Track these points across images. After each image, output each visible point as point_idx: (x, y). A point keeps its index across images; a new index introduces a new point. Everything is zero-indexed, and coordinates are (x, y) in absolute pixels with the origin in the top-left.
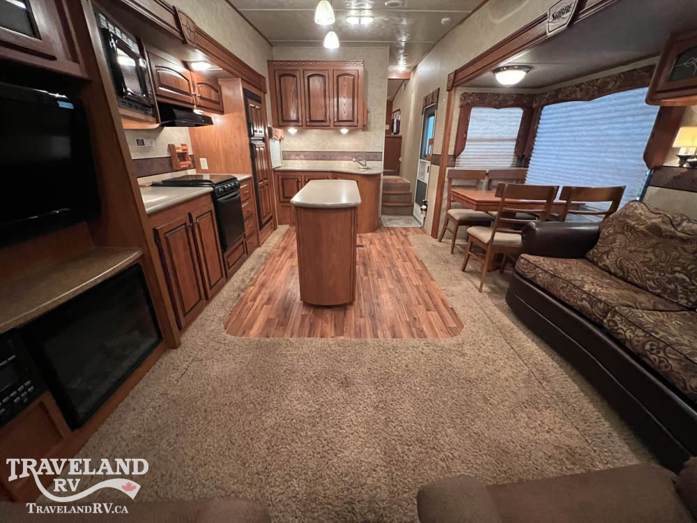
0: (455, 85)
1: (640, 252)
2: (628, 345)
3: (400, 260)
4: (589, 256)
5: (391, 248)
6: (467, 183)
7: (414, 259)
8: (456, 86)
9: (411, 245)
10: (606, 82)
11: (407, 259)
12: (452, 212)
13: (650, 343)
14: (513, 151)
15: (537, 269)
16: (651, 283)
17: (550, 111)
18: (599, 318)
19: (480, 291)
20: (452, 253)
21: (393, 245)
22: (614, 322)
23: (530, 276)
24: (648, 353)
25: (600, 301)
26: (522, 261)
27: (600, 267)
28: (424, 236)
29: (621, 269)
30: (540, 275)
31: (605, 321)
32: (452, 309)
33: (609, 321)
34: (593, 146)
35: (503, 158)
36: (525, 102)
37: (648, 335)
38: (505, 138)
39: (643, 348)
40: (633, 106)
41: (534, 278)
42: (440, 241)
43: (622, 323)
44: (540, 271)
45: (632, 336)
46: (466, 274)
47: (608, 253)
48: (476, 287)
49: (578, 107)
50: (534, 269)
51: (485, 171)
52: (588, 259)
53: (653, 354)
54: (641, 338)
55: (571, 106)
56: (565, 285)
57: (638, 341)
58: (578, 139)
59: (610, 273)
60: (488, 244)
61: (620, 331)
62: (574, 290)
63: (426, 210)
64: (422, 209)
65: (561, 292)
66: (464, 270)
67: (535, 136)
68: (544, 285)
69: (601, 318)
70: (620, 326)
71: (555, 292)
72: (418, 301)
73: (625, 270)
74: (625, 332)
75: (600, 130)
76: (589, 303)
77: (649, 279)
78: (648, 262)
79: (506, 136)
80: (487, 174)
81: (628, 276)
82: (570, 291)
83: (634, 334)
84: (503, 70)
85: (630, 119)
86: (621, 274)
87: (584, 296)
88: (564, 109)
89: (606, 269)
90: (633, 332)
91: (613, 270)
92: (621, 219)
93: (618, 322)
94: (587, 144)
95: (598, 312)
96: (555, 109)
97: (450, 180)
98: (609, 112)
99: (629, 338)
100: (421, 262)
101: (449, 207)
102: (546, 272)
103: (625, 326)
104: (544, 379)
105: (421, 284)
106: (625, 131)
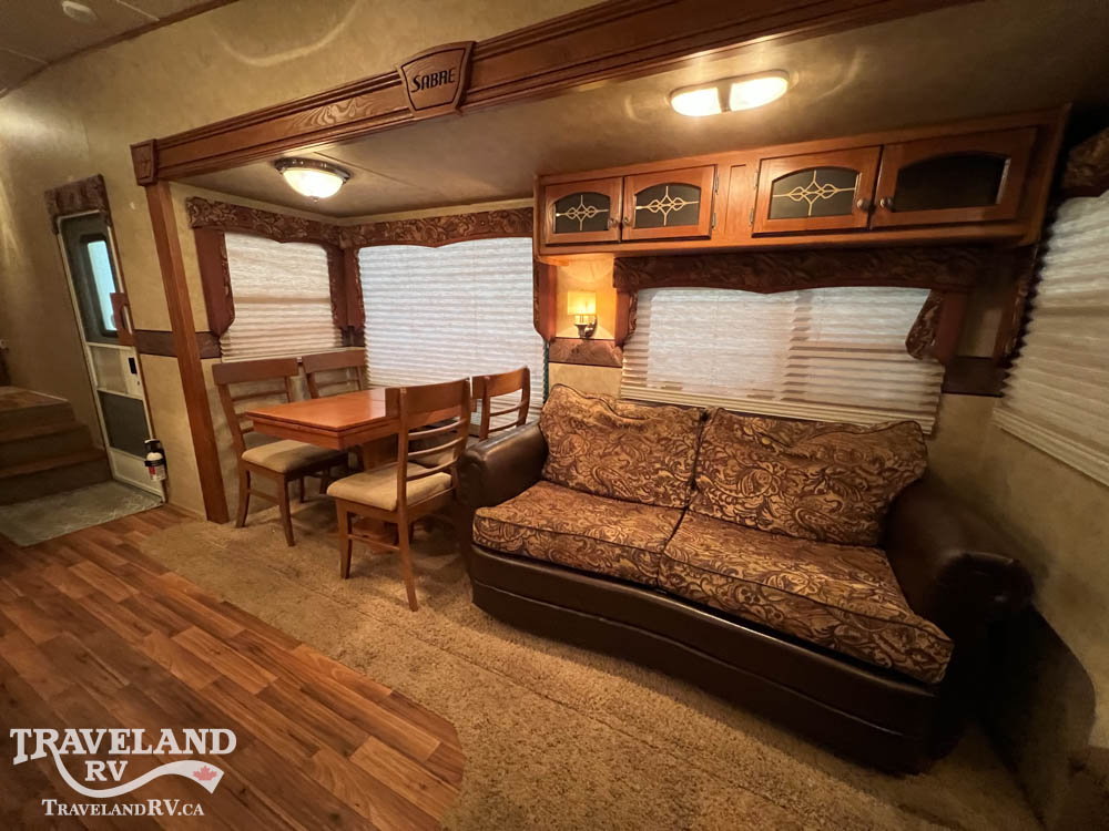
0: (161, 175)
1: (610, 454)
2: (712, 604)
3: (156, 635)
4: (549, 476)
5: (94, 609)
6: (263, 387)
7: (203, 610)
8: (166, 179)
9: (161, 570)
10: (452, 223)
11: (178, 621)
12: (256, 455)
13: (741, 590)
14: (331, 319)
15: (522, 531)
16: (642, 492)
17: (372, 257)
18: (651, 578)
19: (413, 606)
20: (292, 543)
21: (95, 596)
22: (675, 576)
23: (514, 546)
24: (747, 606)
25: (643, 551)
26: (486, 524)
27: (573, 488)
28: (188, 527)
29: (602, 484)
30: (533, 539)
31: (662, 578)
32: (395, 696)
33: (668, 577)
34: (461, 313)
35: (314, 333)
36: (326, 236)
37: (730, 580)
38: (310, 297)
39: (737, 601)
40: (496, 260)
41: (523, 547)
42: (242, 525)
43: (688, 574)
44: (529, 533)
45: (714, 590)
46: (358, 581)
47: (574, 464)
48: (398, 602)
49: (420, 255)
50: (516, 531)
51: (295, 359)
52: (549, 480)
53: (753, 604)
54: (726, 588)
55: (407, 252)
56: (581, 544)
57: (725, 594)
58: (435, 301)
59: (590, 492)
60: (396, 510)
61: (692, 587)
62: (599, 547)
63: (163, 462)
64: (148, 464)
65: (580, 557)
66: (347, 575)
67: (361, 297)
68: (546, 552)
69: (655, 576)
70: (688, 579)
71: (569, 561)
72: (301, 742)
73: (608, 483)
74: (700, 586)
75: (465, 290)
76: (629, 560)
77: (638, 488)
78: (627, 466)
79: (310, 294)
80: (300, 364)
81: (614, 491)
82: (594, 551)
83: (713, 585)
84: (298, 165)
85: (497, 277)
86: (605, 491)
87: (618, 551)
88: (397, 256)
89: (582, 489)
90: (710, 583)
91: (592, 488)
92: (561, 413)
93: (683, 575)
94: (451, 309)
95: (648, 569)
96: (380, 253)
97: (223, 388)
98: (468, 265)
99: (710, 593)
100: (227, 608)
101: (240, 446)
102: (540, 531)
103: (695, 577)
104: (642, 729)
105: (272, 678)
106: (499, 294)
